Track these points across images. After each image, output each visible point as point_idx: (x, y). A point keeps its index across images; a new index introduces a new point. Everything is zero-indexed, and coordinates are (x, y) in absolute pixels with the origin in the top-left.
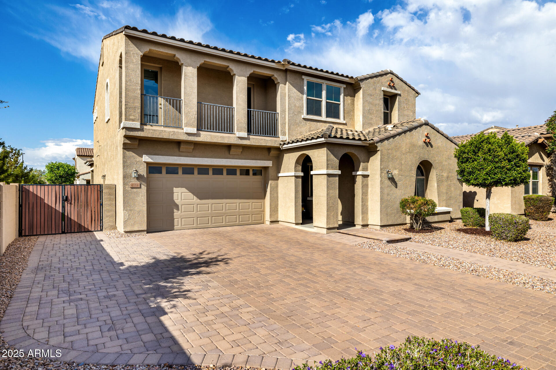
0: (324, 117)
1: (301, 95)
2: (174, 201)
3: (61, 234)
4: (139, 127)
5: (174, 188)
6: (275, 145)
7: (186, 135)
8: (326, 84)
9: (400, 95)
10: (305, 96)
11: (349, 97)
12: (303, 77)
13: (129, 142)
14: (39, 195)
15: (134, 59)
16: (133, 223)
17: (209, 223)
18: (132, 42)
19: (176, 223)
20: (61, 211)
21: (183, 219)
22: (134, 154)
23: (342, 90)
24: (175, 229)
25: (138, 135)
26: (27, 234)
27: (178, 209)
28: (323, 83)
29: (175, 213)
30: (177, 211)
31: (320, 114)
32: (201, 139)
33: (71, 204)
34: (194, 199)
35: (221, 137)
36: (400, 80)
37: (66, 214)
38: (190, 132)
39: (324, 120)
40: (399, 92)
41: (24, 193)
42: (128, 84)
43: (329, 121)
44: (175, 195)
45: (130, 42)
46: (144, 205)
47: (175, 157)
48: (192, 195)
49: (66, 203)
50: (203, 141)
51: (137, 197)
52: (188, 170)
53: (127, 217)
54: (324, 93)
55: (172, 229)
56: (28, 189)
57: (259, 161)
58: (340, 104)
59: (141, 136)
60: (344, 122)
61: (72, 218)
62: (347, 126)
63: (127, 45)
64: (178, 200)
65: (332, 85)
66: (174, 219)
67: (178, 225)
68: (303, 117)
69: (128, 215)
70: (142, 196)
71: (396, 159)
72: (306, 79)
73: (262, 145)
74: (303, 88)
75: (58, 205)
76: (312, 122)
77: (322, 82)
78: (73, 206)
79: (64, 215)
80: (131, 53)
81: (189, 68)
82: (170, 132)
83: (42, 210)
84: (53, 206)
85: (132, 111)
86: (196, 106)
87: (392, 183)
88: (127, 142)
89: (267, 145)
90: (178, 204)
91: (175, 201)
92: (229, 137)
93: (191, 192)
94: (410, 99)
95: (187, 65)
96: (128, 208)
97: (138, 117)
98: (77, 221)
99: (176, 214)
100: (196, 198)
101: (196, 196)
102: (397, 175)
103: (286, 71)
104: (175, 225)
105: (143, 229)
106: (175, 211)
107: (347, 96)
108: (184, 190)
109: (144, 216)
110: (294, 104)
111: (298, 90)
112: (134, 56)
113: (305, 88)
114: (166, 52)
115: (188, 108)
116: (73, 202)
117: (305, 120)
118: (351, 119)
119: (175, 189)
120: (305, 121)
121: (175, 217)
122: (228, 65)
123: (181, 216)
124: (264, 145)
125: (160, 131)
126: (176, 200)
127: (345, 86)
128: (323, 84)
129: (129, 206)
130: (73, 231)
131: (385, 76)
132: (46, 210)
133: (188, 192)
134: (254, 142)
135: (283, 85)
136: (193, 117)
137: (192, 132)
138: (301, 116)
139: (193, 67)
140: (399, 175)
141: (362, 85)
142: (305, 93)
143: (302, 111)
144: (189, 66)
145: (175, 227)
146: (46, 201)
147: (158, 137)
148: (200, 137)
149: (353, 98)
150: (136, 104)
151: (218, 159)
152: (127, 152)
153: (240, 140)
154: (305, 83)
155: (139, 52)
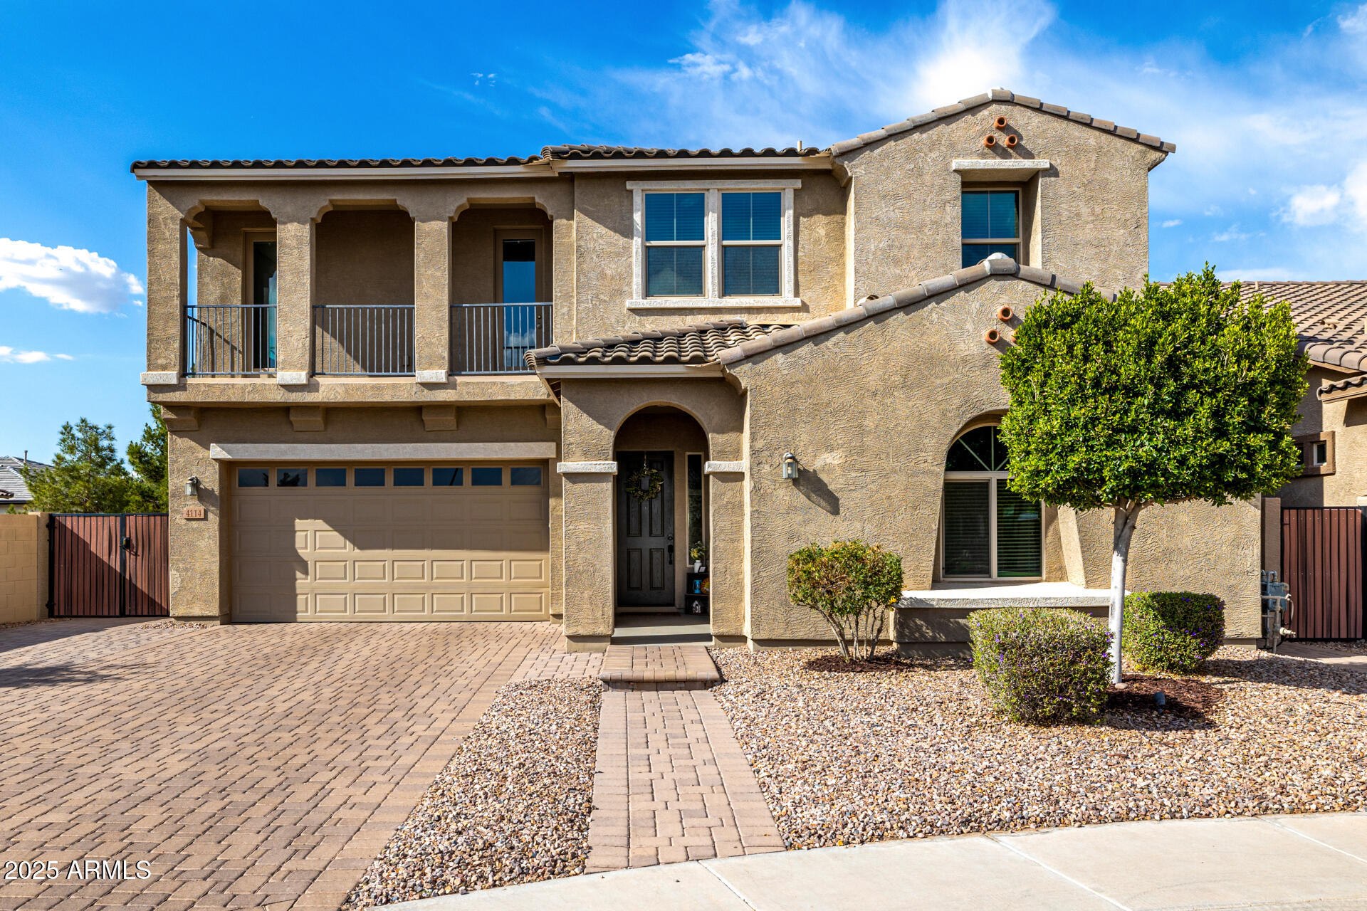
0: (711, 296)
1: (622, 240)
2: (297, 552)
3: (118, 617)
4: (174, 381)
5: (297, 521)
6: (538, 398)
7: (283, 391)
8: (718, 190)
9: (1052, 172)
10: (637, 243)
11: (820, 219)
12: (629, 185)
13: (174, 417)
14: (81, 535)
15: (166, 231)
16: (190, 598)
17: (384, 611)
18: (161, 194)
19: (300, 605)
20: (118, 569)
21: (318, 597)
22: (192, 443)
23: (788, 200)
24: (298, 620)
25: (174, 400)
26: (62, 613)
27: (306, 572)
28: (708, 190)
29: (298, 582)
30: (304, 576)
31: (698, 289)
32: (321, 397)
33: (136, 555)
34: (345, 548)
35: (373, 387)
36: (1051, 118)
37: (127, 577)
38: (290, 383)
39: (714, 305)
40: (1044, 164)
41: (57, 531)
42: (154, 288)
43: (730, 305)
44: (299, 538)
45: (157, 194)
46: (213, 559)
47: (283, 446)
48: (342, 538)
49: (127, 554)
50: (326, 400)
51: (199, 540)
52: (332, 474)
53: (179, 585)
54: (712, 223)
55: (292, 619)
56: (63, 523)
57: (512, 444)
58: (780, 246)
59: (182, 400)
60: (797, 302)
61: (139, 585)
62: (809, 315)
63: (151, 202)
64: (306, 548)
65: (747, 189)
66: (296, 595)
67: (307, 611)
68: (628, 303)
69: (180, 579)
70: (209, 538)
71: (835, 413)
72: (639, 191)
73: (494, 398)
74: (631, 218)
75: (113, 557)
76: (665, 318)
77: (702, 187)
78: (139, 558)
79: (124, 578)
80: (161, 218)
81: (289, 226)
82: (244, 388)
83: (87, 566)
84: (106, 559)
85: (162, 347)
86: (307, 316)
87: (814, 496)
88: (169, 416)
89: (512, 398)
90: (305, 559)
91: (299, 551)
92: (394, 386)
93: (336, 531)
94: (1112, 178)
95: (285, 220)
96: (181, 565)
97: (174, 360)
98: (147, 592)
99: (302, 582)
100: (352, 546)
101: (350, 541)
102: (838, 471)
103: (569, 179)
104: (299, 609)
105: (211, 614)
106: (299, 575)
107: (809, 214)
108: (320, 524)
109: (213, 584)
110: (598, 270)
111: (611, 229)
112: (166, 225)
113: (638, 217)
114: (237, 198)
115: (288, 325)
116: (140, 552)
117: (637, 314)
118: (828, 288)
119: (299, 523)
120: (637, 318)
121: (298, 591)
122: (394, 198)
123: (313, 589)
124: (499, 398)
125: (222, 387)
126: (302, 548)
127: (798, 184)
128: (706, 193)
129: (183, 560)
130: (139, 613)
131: (970, 116)
132: (94, 566)
133: (331, 529)
134: (468, 393)
135: (564, 221)
136: (300, 345)
137: (294, 382)
138: (622, 303)
139: (299, 223)
140: (846, 468)
141: (856, 169)
142: (635, 232)
143: (626, 288)
144: (291, 221)
145: (299, 614)
146: (93, 549)
147: (218, 400)
148: (318, 391)
149: (838, 217)
150: (171, 331)
151: (392, 445)
152: (178, 439)
153: (426, 391)
154: (638, 200)
155: (177, 211)
